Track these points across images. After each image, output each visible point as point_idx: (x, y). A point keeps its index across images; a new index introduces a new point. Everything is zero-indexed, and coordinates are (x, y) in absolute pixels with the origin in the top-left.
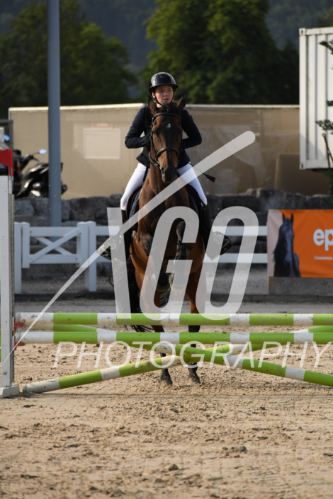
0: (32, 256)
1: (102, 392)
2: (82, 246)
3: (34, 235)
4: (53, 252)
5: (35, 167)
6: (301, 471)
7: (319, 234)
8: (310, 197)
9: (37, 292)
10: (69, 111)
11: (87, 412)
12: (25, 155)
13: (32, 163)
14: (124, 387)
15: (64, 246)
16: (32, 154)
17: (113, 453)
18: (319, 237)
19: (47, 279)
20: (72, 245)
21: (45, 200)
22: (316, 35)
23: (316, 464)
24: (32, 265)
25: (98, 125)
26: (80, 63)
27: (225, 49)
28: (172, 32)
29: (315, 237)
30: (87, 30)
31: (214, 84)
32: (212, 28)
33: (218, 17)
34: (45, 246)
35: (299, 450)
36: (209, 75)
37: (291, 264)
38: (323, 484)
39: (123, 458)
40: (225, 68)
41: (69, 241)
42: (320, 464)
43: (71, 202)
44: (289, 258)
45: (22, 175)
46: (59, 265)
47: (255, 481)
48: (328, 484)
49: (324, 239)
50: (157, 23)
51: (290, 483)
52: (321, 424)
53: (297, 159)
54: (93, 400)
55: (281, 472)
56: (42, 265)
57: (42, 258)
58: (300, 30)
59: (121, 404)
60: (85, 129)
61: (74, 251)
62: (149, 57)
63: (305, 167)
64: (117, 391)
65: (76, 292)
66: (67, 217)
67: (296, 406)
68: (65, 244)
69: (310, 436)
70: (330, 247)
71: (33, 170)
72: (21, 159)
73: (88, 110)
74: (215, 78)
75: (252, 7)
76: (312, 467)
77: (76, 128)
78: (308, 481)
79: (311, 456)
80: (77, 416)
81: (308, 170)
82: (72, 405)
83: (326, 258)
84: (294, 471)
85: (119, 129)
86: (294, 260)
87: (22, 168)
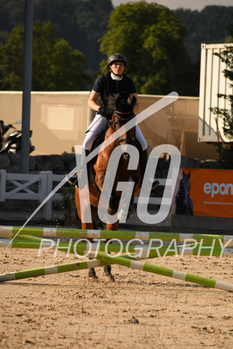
0: (7, 193)
1: (45, 283)
2: (42, 188)
3: (9, 179)
4: (22, 191)
5: (13, 133)
6: (175, 337)
7: (208, 186)
8: (204, 161)
9: (9, 219)
10: (38, 95)
11: (33, 295)
12: (6, 124)
13: (11, 130)
14: (61, 281)
15: (30, 188)
16: (11, 124)
17: (46, 321)
18: (208, 188)
19: (17, 210)
20: (35, 187)
21: (18, 155)
22: (213, 49)
23: (185, 332)
24: (6, 200)
25: (58, 105)
26: (53, 66)
28: (118, 48)
29: (205, 188)
30: (58, 44)
31: (146, 85)
32: (146, 46)
33: (150, 38)
34: (17, 187)
35: (175, 324)
36: (143, 79)
37: (187, 206)
38: (188, 345)
39: (52, 324)
40: (154, 74)
41: (34, 184)
42: (189, 333)
43: (37, 158)
44: (186, 202)
45: (4, 138)
46: (26, 201)
47: (141, 341)
48: (192, 345)
49: (211, 190)
50: (108, 41)
51: (165, 344)
52: (194, 309)
53: (196, 134)
54: (38, 288)
55: (160, 337)
56: (14, 200)
57: (14, 195)
58: (202, 45)
59: (57, 291)
60: (49, 108)
61: (36, 191)
62: (101, 64)
63: (201, 141)
64: (56, 283)
65: (37, 220)
66: (33, 168)
67: (178, 297)
68: (30, 186)
69: (184, 315)
70: (215, 195)
71: (12, 135)
72: (3, 127)
73: (51, 95)
74: (147, 81)
75: (175, 32)
76: (182, 335)
77: (43, 107)
78: (178, 343)
79: (182, 328)
80: (25, 297)
81: (203, 142)
82: (23, 290)
83: (212, 203)
84: (169, 336)
85: (73, 109)
86: (189, 203)
87: (4, 133)
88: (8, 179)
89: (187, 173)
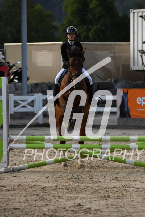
0: (15, 108)
1: (47, 170)
4: (24, 107)
5: (15, 69)
6: (134, 206)
7: (139, 99)
8: (135, 83)
9: (17, 124)
10: (30, 45)
11: (41, 179)
12: (11, 64)
15: (29, 104)
16: (14, 63)
17: (53, 198)
18: (139, 100)
19: (21, 118)
20: (32, 104)
21: (20, 84)
22: (138, 12)
23: (140, 203)
24: (15, 112)
25: (43, 51)
27: (97, 16)
28: (74, 8)
29: (138, 100)
30: (37, 7)
31: (92, 31)
32: (91, 7)
33: (94, 2)
34: (20, 104)
35: (133, 197)
36: (90, 27)
37: (127, 112)
38: (144, 212)
40: (97, 24)
42: (142, 203)
43: (31, 85)
44: (126, 109)
45: (10, 73)
46: (26, 112)
47: (114, 211)
49: (141, 101)
50: (67, 4)
51: (130, 212)
52: (142, 185)
53: (129, 66)
54: (43, 174)
55: (125, 207)
56: (19, 112)
57: (19, 109)
58: (131, 10)
59: (55, 176)
60: (37, 53)
61: (33, 106)
64: (53, 170)
65: (34, 124)
66: (30, 91)
68: (29, 103)
69: (137, 190)
70: (144, 105)
72: (9, 66)
73: (38, 45)
74: (92, 28)
76: (139, 205)
77: (33, 52)
78: (137, 211)
79: (138, 200)
80: (36, 181)
81: (134, 71)
82: (34, 176)
83: (142, 110)
84: (131, 206)
85: (52, 53)
86: (128, 110)
87: (10, 70)
88: (15, 99)
89: (126, 91)
